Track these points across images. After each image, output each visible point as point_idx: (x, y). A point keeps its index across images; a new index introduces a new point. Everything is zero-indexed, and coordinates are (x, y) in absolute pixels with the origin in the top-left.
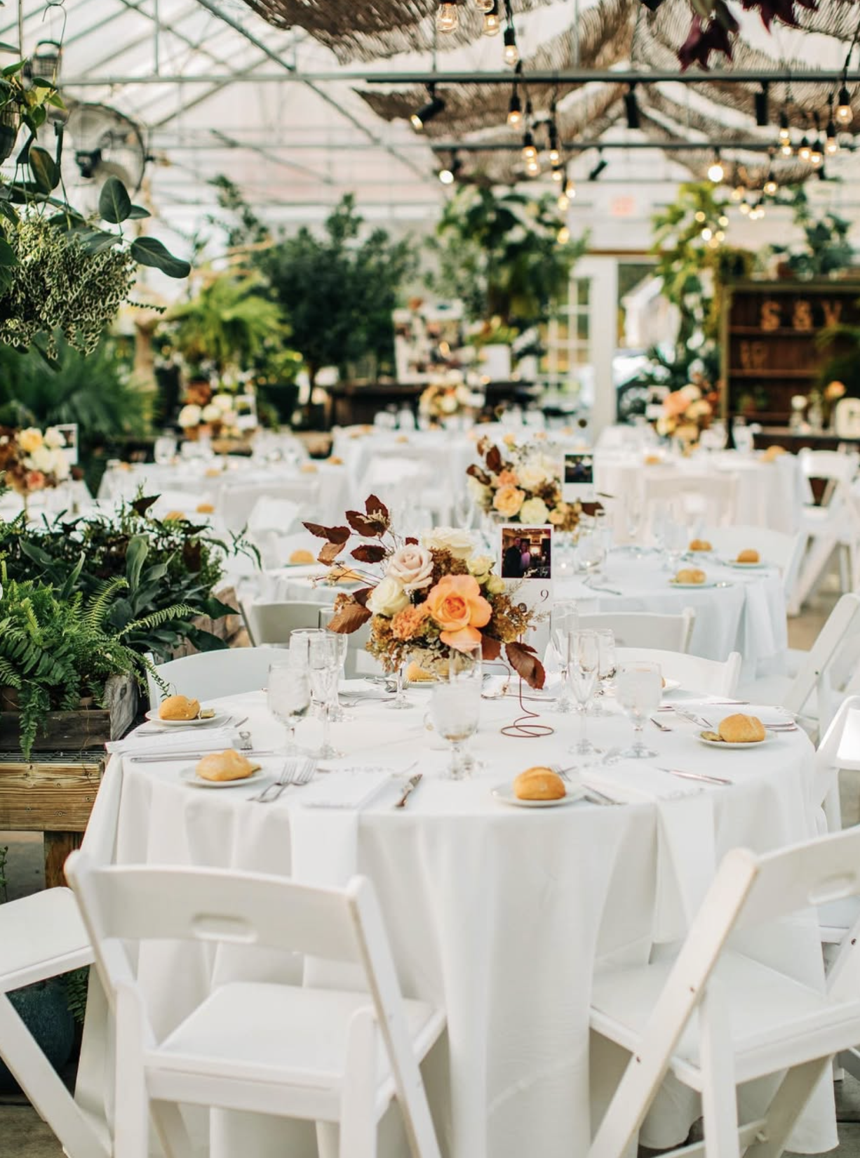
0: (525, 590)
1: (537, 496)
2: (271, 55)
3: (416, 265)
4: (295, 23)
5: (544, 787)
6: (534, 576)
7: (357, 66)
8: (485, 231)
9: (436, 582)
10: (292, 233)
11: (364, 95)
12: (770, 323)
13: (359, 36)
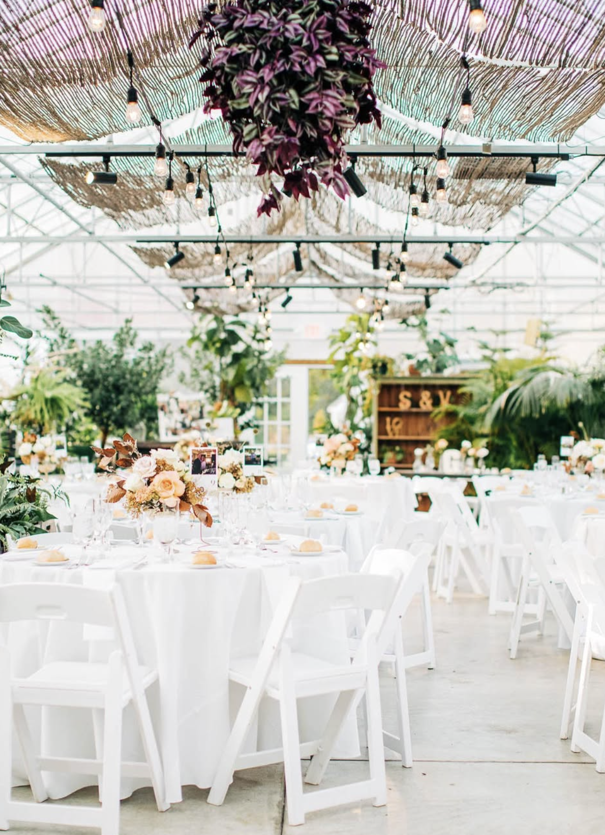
0: (202, 480)
1: (229, 472)
2: (82, 228)
3: (172, 366)
4: (93, 204)
5: (206, 559)
6: (207, 473)
7: (131, 232)
8: (218, 345)
9: (157, 473)
10: (93, 345)
11: (135, 250)
12: (405, 405)
13: (131, 212)
